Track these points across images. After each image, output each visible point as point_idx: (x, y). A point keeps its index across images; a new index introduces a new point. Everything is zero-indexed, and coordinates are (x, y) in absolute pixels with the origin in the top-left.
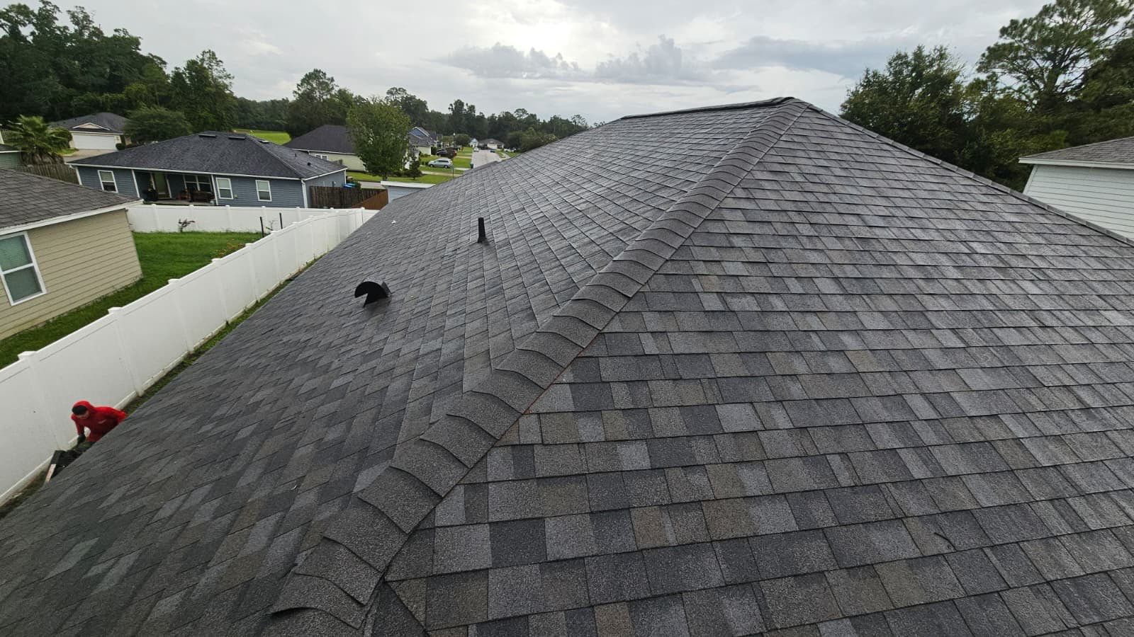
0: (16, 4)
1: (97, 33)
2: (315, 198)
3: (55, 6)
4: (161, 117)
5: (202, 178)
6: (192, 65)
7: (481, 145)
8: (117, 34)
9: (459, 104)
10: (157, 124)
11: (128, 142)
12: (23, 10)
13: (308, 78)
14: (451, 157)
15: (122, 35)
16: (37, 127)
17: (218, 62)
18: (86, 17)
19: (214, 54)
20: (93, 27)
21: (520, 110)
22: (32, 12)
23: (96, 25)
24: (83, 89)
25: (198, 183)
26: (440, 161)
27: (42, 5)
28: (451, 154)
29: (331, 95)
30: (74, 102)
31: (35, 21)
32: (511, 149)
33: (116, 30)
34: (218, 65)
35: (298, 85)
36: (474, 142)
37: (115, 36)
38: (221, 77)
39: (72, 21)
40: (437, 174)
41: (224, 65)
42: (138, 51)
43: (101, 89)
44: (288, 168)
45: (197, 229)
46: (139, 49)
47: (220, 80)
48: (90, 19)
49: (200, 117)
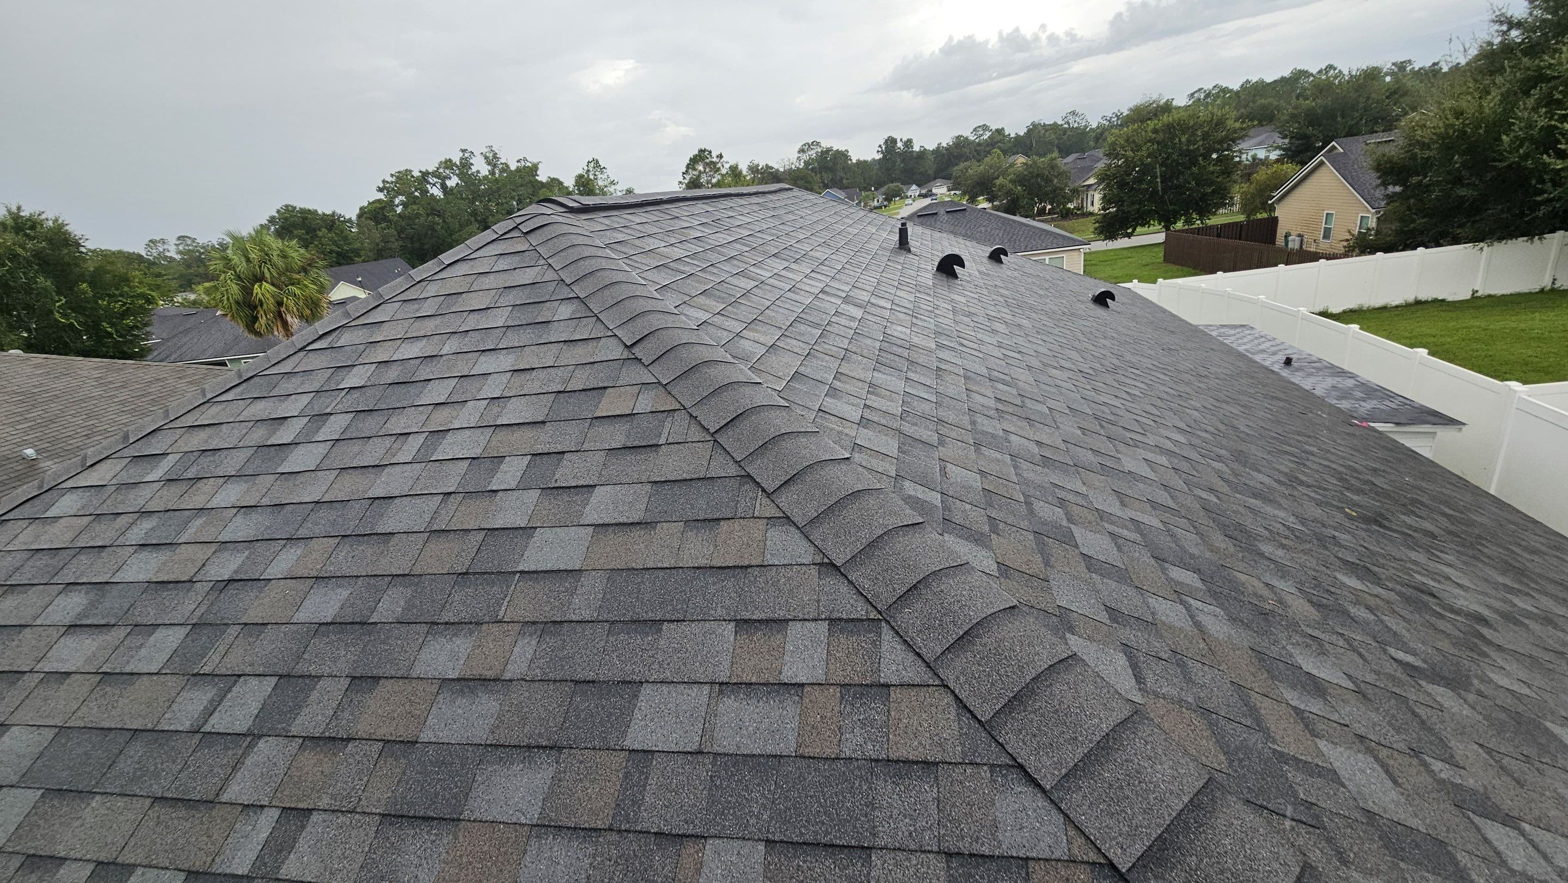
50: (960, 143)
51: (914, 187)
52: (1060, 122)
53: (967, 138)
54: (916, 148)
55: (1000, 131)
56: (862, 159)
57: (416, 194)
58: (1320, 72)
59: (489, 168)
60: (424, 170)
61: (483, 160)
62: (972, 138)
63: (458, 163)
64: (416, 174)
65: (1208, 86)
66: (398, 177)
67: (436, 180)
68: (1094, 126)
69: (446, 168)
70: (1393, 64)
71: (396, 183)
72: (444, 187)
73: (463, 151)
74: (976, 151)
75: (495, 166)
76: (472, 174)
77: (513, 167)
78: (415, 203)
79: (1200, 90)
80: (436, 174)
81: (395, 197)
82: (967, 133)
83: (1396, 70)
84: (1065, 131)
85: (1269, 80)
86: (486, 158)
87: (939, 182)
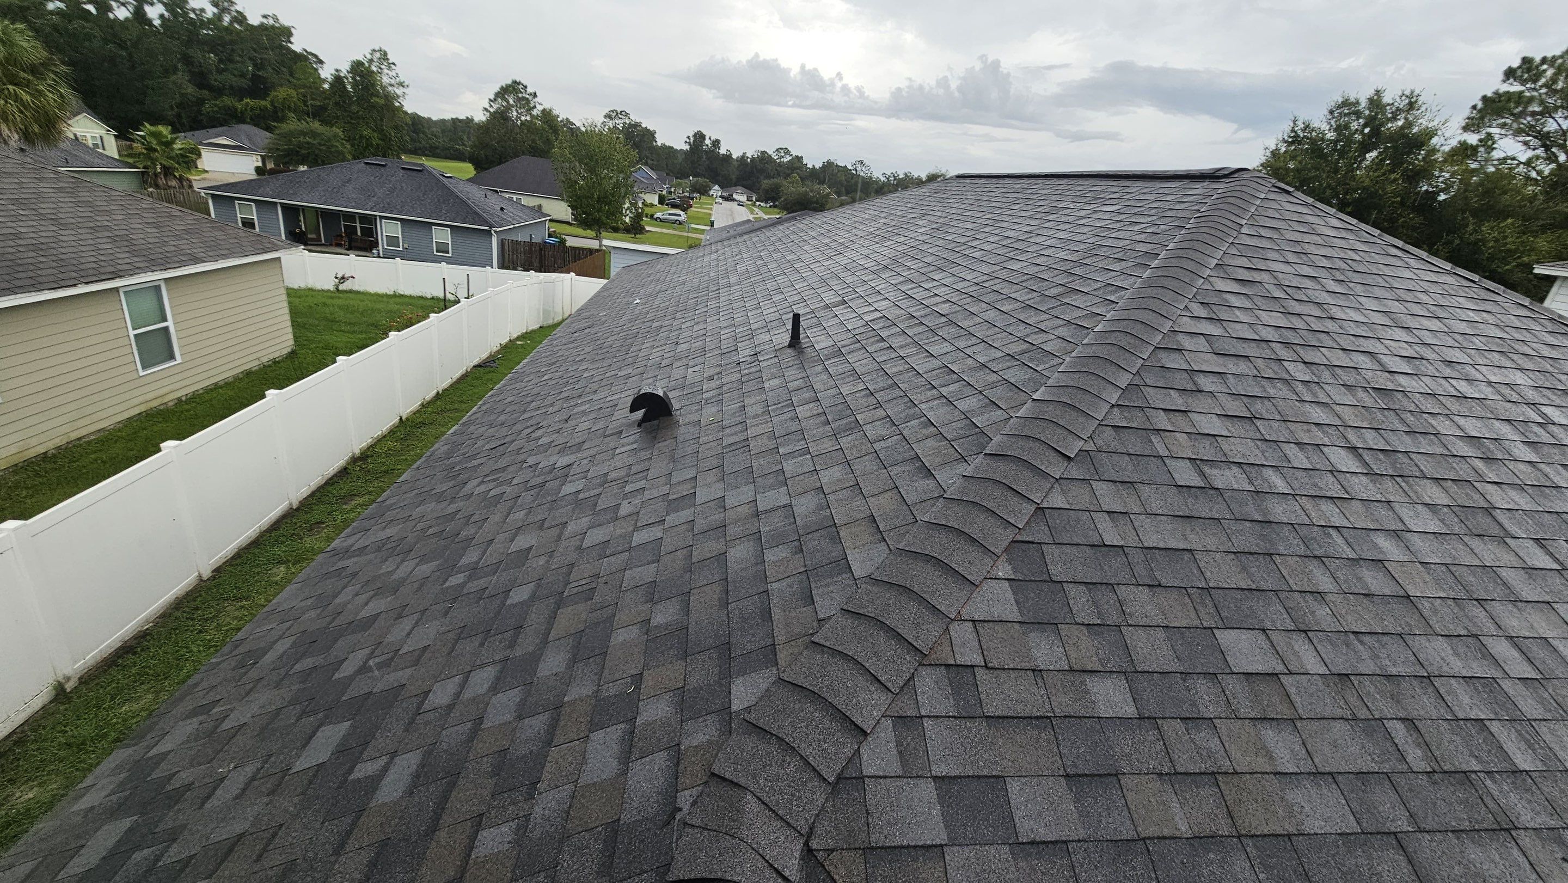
1: (240, 18)
2: (507, 256)
4: (314, 134)
5: (366, 219)
6: (357, 67)
7: (724, 194)
9: (699, 137)
10: (308, 143)
11: (270, 165)
13: (504, 92)
14: (684, 210)
15: (271, 22)
16: (164, 140)
17: (391, 65)
19: (386, 54)
20: (236, 11)
21: (782, 149)
23: (239, 8)
24: (218, 92)
25: (358, 225)
26: (670, 214)
28: (684, 205)
29: (532, 116)
30: (207, 107)
32: (766, 202)
33: (265, 16)
34: (389, 68)
35: (491, 100)
36: (716, 190)
37: (262, 24)
38: (392, 85)
40: (666, 231)
41: (398, 69)
43: (241, 93)
44: (477, 214)
45: (356, 288)
46: (291, 43)
47: (390, 88)
49: (361, 137)
50: (764, 158)
51: (717, 187)
52: (850, 167)
53: (770, 155)
54: (723, 151)
55: (799, 159)
62: (775, 157)
74: (779, 169)
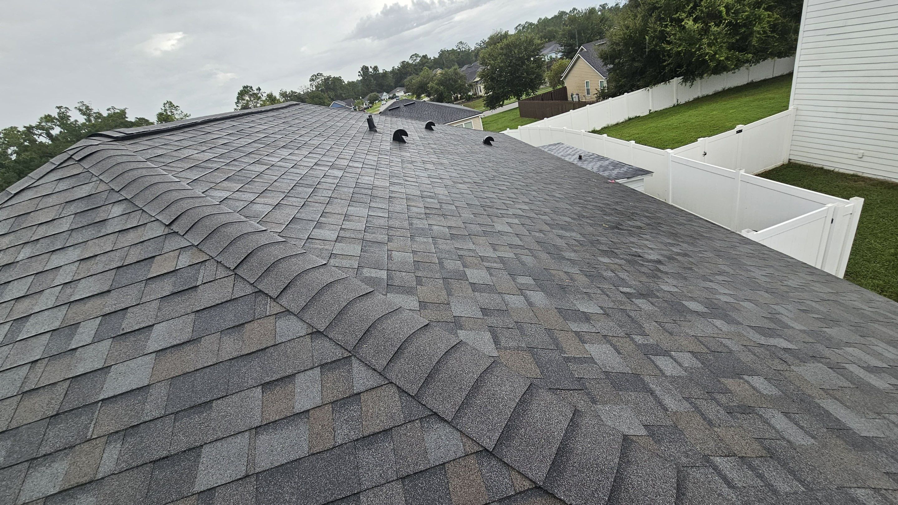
0: (43, 116)
1: (99, 116)
3: (66, 108)
6: (160, 116)
7: (391, 96)
8: (109, 112)
9: (365, 69)
12: (48, 118)
15: (113, 111)
17: (176, 108)
18: (87, 108)
19: (171, 103)
20: (94, 113)
21: (413, 55)
22: (54, 118)
27: (58, 110)
31: (58, 123)
33: (108, 110)
34: (177, 110)
35: (236, 102)
37: (109, 114)
39: (81, 114)
42: (126, 119)
48: (90, 108)
50: (405, 65)
51: (385, 94)
52: (455, 49)
53: (408, 62)
54: (381, 71)
55: (425, 57)
56: (350, 81)
57: (26, 143)
58: (570, 11)
59: (85, 117)
60: (28, 126)
61: (78, 113)
62: (411, 62)
63: (57, 117)
64: (21, 129)
65: (523, 23)
66: (5, 134)
67: (40, 131)
68: (473, 49)
69: (47, 121)
70: (600, 6)
71: (4, 138)
72: (49, 136)
73: (59, 108)
74: (415, 69)
75: (89, 115)
76: (72, 123)
77: (105, 114)
78: (27, 151)
79: (520, 25)
80: (38, 127)
81: (7, 148)
82: (407, 59)
83: (602, 8)
84: (459, 53)
85: (550, 18)
86: (80, 110)
87: (398, 89)
